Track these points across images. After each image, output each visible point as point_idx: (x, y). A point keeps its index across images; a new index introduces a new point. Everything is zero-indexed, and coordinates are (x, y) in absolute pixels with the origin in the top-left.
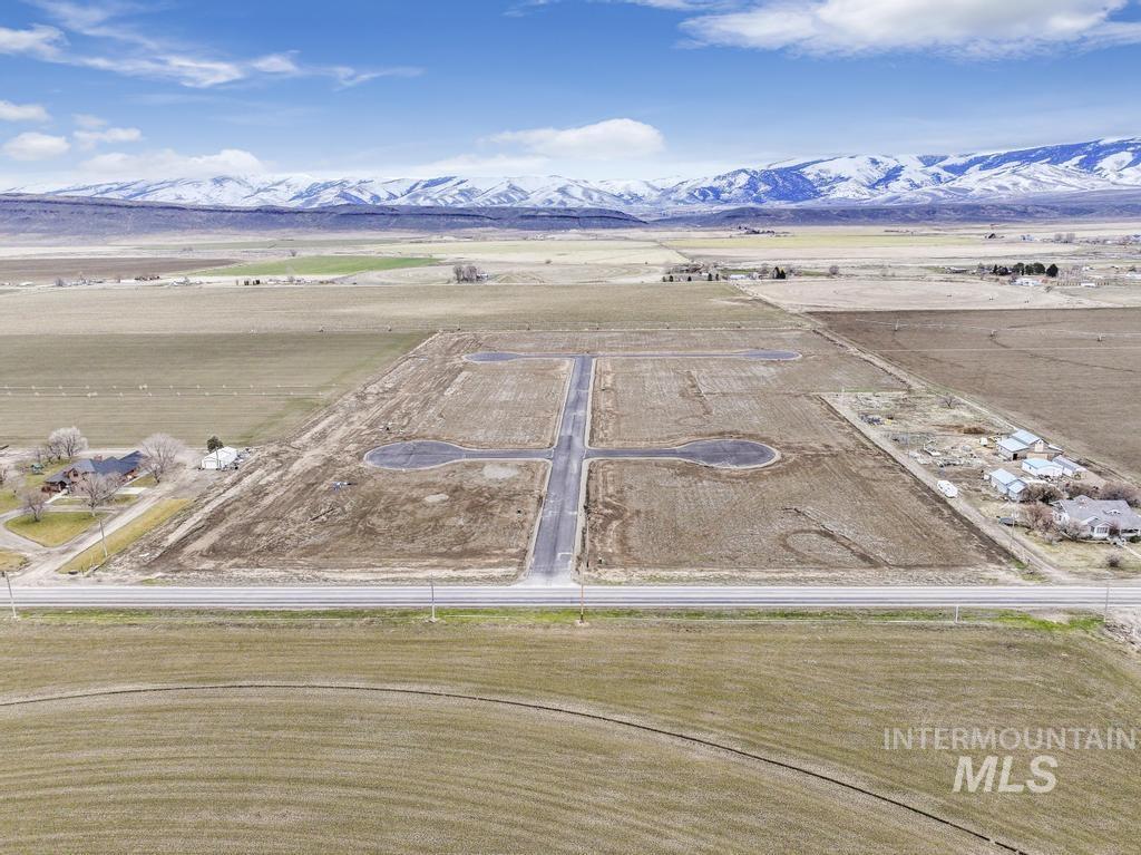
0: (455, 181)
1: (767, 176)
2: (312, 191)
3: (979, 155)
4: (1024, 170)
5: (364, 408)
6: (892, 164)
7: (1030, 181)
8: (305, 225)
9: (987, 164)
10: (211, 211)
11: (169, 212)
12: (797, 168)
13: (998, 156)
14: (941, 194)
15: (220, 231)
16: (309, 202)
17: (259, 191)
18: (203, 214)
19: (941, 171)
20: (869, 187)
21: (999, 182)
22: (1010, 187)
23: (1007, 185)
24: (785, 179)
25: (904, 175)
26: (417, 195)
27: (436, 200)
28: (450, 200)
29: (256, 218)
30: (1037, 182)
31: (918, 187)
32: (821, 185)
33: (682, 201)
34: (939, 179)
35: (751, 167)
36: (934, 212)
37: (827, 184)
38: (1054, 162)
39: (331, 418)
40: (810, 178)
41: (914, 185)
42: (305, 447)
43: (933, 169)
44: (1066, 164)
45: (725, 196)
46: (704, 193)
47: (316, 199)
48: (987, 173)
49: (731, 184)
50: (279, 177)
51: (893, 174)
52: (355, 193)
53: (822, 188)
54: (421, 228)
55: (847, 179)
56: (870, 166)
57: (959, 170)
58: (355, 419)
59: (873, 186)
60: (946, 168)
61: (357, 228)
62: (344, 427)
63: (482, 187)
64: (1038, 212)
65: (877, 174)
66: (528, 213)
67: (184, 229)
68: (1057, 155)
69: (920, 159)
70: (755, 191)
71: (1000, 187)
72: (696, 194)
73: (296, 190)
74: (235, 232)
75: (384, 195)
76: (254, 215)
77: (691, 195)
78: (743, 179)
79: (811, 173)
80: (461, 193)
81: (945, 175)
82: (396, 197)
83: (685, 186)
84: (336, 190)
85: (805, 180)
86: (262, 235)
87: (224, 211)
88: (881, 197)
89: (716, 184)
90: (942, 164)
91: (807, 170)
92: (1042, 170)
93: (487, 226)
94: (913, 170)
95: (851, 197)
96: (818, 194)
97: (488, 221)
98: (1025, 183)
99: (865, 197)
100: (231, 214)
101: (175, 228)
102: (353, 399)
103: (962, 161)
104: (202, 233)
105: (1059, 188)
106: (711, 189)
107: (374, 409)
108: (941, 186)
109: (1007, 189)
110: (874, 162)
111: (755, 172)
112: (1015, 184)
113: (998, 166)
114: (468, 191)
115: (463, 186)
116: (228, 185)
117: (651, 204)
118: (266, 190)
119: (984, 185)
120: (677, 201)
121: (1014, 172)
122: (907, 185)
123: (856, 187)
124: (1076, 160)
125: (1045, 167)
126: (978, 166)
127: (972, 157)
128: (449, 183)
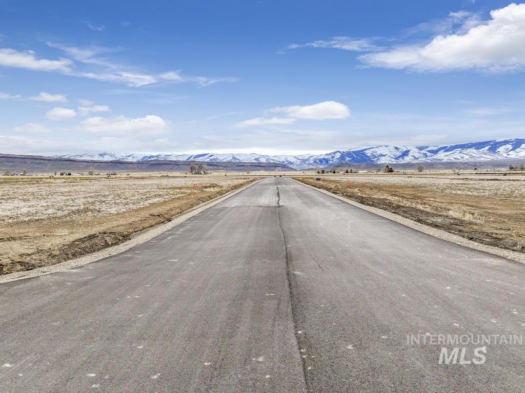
0: (209, 155)
1: (349, 154)
2: (144, 160)
3: (443, 146)
4: (464, 151)
6: (405, 149)
7: (468, 156)
9: (446, 149)
12: (362, 151)
13: (451, 147)
14: (429, 161)
19: (427, 153)
20: (395, 159)
21: (455, 156)
22: (460, 158)
23: (459, 158)
24: (357, 155)
25: (411, 154)
30: (472, 157)
31: (417, 159)
32: (373, 158)
33: (311, 164)
34: (426, 156)
35: (342, 150)
37: (376, 157)
38: (478, 149)
40: (368, 155)
41: (415, 158)
43: (423, 151)
44: (483, 149)
45: (330, 162)
46: (321, 161)
48: (448, 153)
49: (333, 157)
51: (406, 153)
53: (374, 159)
55: (385, 155)
56: (395, 150)
57: (435, 152)
59: (397, 159)
60: (429, 151)
65: (398, 154)
68: (478, 146)
69: (417, 148)
70: (344, 160)
71: (455, 159)
72: (318, 161)
77: (315, 162)
78: (338, 155)
79: (368, 153)
80: (211, 160)
81: (429, 154)
83: (313, 158)
85: (366, 156)
88: (402, 162)
89: (326, 157)
90: (427, 149)
91: (366, 152)
92: (473, 151)
94: (414, 152)
95: (388, 163)
96: (372, 162)
98: (467, 157)
99: (394, 162)
103: (436, 148)
105: (482, 159)
106: (324, 159)
108: (428, 158)
109: (458, 159)
110: (397, 148)
111: (343, 152)
112: (462, 157)
113: (451, 150)
114: (214, 159)
115: (212, 157)
116: (106, 157)
117: (297, 165)
119: (448, 158)
120: (309, 164)
121: (460, 152)
122: (412, 158)
123: (389, 159)
124: (487, 148)
125: (474, 151)
126: (443, 150)
127: (440, 147)
128: (206, 156)
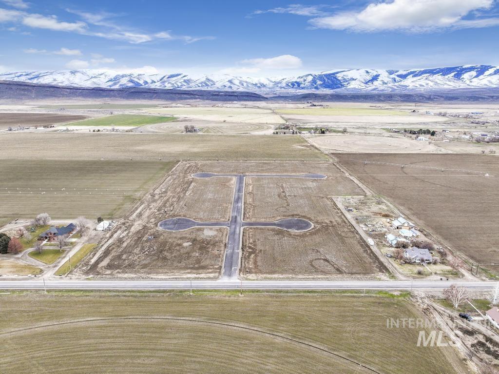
0: (182, 76)
1: (321, 77)
2: (116, 79)
3: (412, 70)
4: (431, 78)
5: (155, 201)
6: (375, 73)
7: (433, 83)
8: (115, 96)
9: (415, 74)
10: (72, 89)
11: (52, 89)
12: (334, 74)
13: (420, 71)
14: (396, 88)
15: (75, 98)
16: (115, 84)
17: (92, 77)
18: (68, 90)
19: (395, 77)
20: (365, 83)
21: (420, 83)
22: (425, 85)
23: (424, 84)
24: (328, 79)
25: (380, 78)
26: (165, 82)
27: (173, 84)
28: (180, 84)
29: (92, 93)
30: (436, 83)
31: (386, 84)
32: (344, 82)
33: (283, 87)
34: (395, 80)
35: (314, 73)
36: (392, 97)
37: (347, 81)
38: (444, 75)
39: (142, 206)
40: (339, 78)
41: (384, 83)
42: (134, 220)
43: (393, 76)
44: (449, 75)
45: (302, 86)
46: (293, 84)
47: (118, 82)
48: (415, 79)
49: (305, 80)
50: (101, 71)
51: (375, 78)
52: (136, 80)
53: (345, 83)
54: (167, 99)
55: (355, 80)
56: (365, 74)
57: (404, 77)
58: (151, 206)
59: (366, 83)
60: (398, 76)
61: (138, 98)
62: (148, 211)
63: (194, 78)
64: (435, 98)
65: (369, 78)
66: (215, 93)
67: (59, 97)
68: (445, 72)
69: (387, 71)
70: (315, 84)
71: (421, 85)
72: (290, 84)
73: (109, 78)
74: (84, 99)
75: (149, 81)
76: (91, 91)
77: (287, 85)
78: (310, 78)
79: (340, 76)
80: (185, 81)
81: (397, 79)
82: (155, 82)
83: (285, 81)
84: (128, 79)
85: (338, 80)
86: (95, 101)
87: (77, 89)
88: (370, 87)
89: (298, 80)
90: (397, 74)
91: (338, 75)
92: (438, 78)
93: (196, 98)
94: (384, 76)
95: (357, 88)
96: (343, 86)
97: (197, 96)
98: (431, 84)
99: (363, 88)
100: (81, 91)
101: (55, 96)
102: (150, 196)
103: (404, 73)
105: (446, 87)
106: (296, 82)
107: (159, 202)
108: (396, 84)
109: (423, 86)
110: (367, 72)
111: (315, 75)
112: (427, 84)
113: (420, 76)
114: (188, 80)
115: (185, 78)
116: (78, 75)
117: (269, 88)
118: (95, 77)
119: (413, 84)
120: (281, 88)
121: (426, 79)
122: (381, 83)
123: (359, 83)
124: (453, 74)
125: (440, 77)
126: (411, 75)
127: (409, 71)
128: (180, 77)
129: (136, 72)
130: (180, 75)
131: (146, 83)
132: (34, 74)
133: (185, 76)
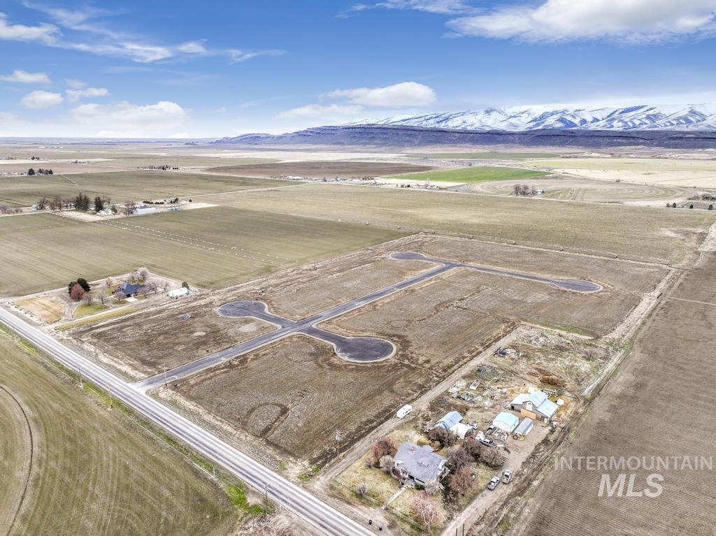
0: (645, 109)
2: (543, 117)
8: (513, 142)
11: (439, 134)
15: (462, 145)
16: (538, 125)
17: (511, 117)
18: (457, 135)
26: (614, 119)
27: (626, 123)
28: (637, 122)
47: (543, 122)
50: (524, 108)
52: (569, 118)
54: (586, 145)
63: (665, 112)
66: (678, 136)
67: (443, 143)
73: (533, 117)
74: (471, 146)
75: (589, 119)
76: (485, 136)
80: (648, 117)
82: (598, 120)
84: (556, 117)
86: (484, 148)
87: (469, 133)
93: (638, 144)
97: (641, 141)
100: (472, 135)
104: (452, 146)
114: (654, 116)
115: (651, 112)
116: (494, 114)
118: (515, 117)
128: (641, 110)
129: (571, 107)
130: (642, 107)
131: (584, 121)
132: (444, 116)
133: (651, 109)
